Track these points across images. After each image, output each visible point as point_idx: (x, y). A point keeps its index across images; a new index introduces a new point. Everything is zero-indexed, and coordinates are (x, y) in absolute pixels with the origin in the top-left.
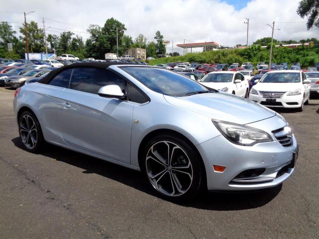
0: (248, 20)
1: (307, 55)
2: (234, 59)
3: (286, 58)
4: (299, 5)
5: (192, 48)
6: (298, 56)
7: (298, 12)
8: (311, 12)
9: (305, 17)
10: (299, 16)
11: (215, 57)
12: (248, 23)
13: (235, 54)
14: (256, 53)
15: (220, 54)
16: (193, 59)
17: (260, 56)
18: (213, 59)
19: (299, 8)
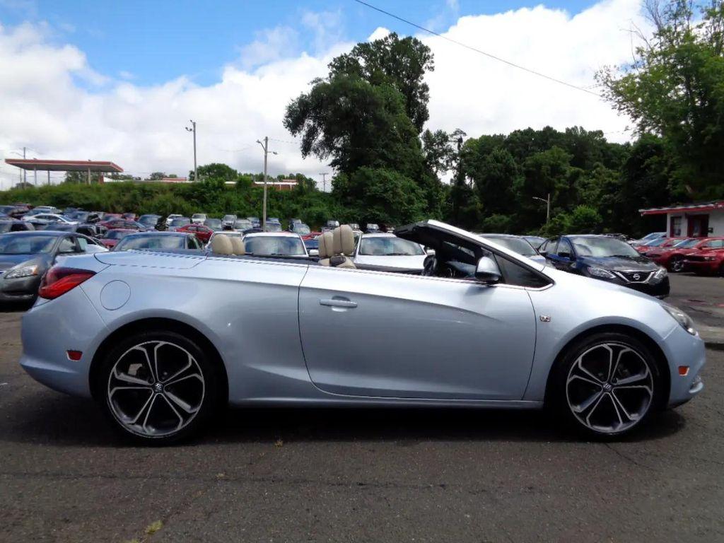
0: (194, 124)
1: (310, 205)
2: (169, 206)
3: (275, 207)
4: (287, 111)
5: (51, 172)
6: (294, 206)
7: (284, 123)
8: (306, 128)
9: (297, 134)
10: (287, 132)
11: (126, 198)
12: (194, 131)
13: (170, 195)
14: (215, 194)
15: (137, 192)
16: (64, 198)
17: (224, 201)
18: (118, 202)
19: (287, 117)
